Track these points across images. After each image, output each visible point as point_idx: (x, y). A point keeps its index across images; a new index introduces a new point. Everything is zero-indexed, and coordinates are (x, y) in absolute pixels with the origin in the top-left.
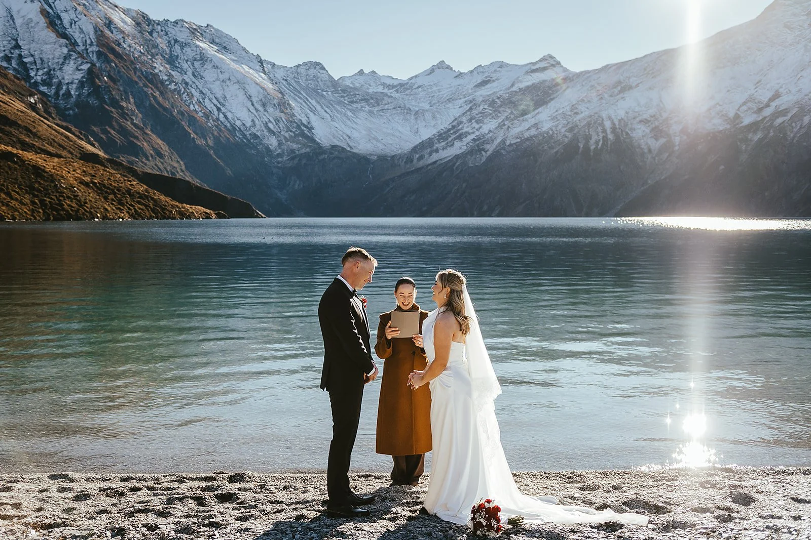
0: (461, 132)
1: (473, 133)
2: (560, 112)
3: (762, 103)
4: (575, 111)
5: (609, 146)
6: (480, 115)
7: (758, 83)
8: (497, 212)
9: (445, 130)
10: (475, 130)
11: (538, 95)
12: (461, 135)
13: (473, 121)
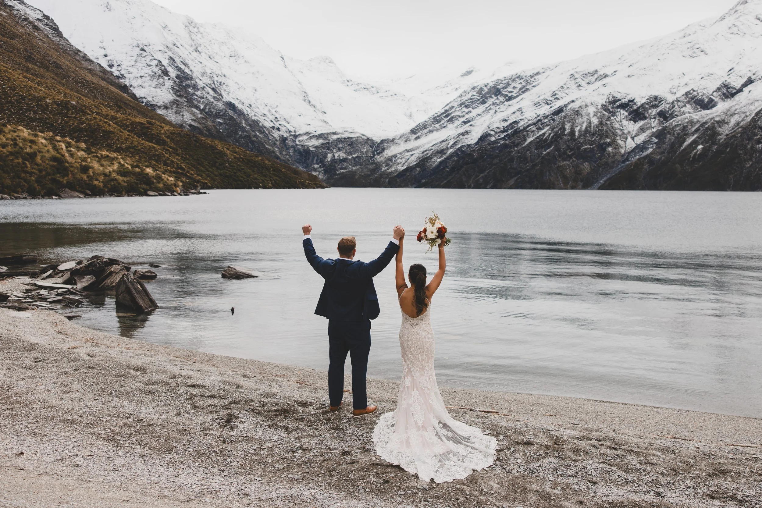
0: (452, 115)
1: (464, 116)
2: (542, 98)
3: (735, 89)
4: (556, 97)
5: (592, 127)
6: (469, 101)
7: (730, 70)
8: (492, 184)
9: (439, 114)
10: (464, 113)
11: (521, 83)
12: (452, 118)
13: (463, 106)
